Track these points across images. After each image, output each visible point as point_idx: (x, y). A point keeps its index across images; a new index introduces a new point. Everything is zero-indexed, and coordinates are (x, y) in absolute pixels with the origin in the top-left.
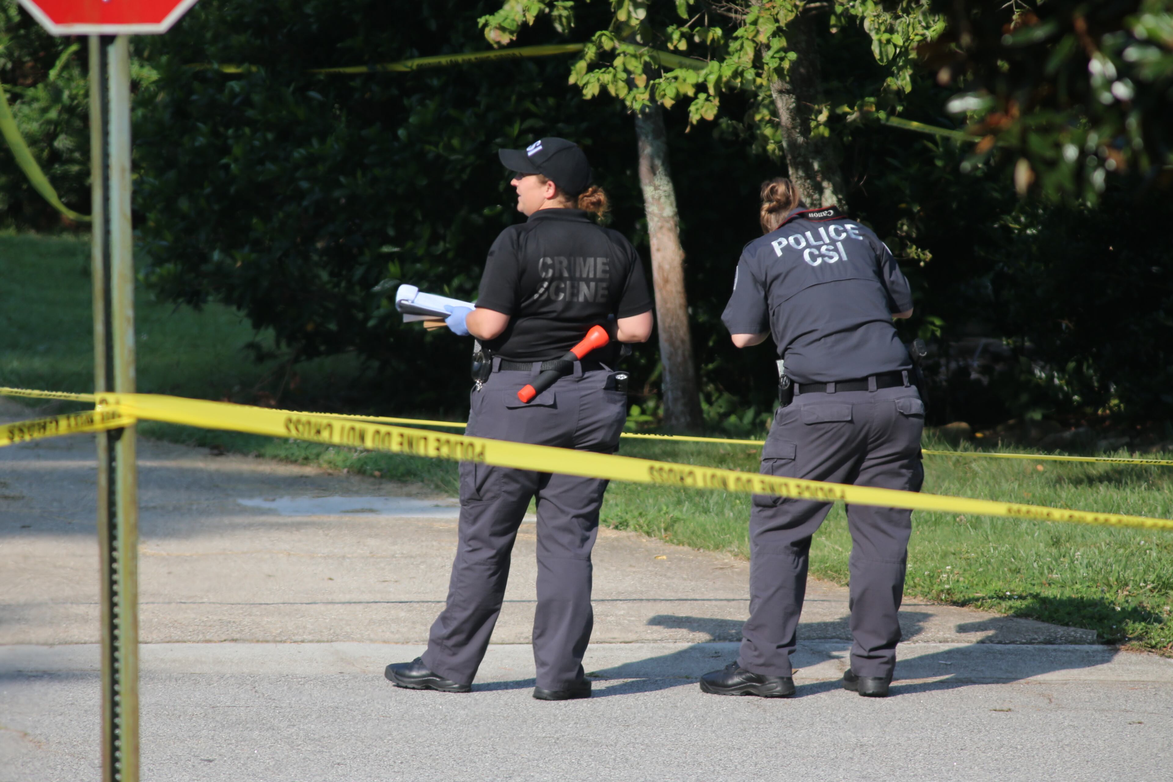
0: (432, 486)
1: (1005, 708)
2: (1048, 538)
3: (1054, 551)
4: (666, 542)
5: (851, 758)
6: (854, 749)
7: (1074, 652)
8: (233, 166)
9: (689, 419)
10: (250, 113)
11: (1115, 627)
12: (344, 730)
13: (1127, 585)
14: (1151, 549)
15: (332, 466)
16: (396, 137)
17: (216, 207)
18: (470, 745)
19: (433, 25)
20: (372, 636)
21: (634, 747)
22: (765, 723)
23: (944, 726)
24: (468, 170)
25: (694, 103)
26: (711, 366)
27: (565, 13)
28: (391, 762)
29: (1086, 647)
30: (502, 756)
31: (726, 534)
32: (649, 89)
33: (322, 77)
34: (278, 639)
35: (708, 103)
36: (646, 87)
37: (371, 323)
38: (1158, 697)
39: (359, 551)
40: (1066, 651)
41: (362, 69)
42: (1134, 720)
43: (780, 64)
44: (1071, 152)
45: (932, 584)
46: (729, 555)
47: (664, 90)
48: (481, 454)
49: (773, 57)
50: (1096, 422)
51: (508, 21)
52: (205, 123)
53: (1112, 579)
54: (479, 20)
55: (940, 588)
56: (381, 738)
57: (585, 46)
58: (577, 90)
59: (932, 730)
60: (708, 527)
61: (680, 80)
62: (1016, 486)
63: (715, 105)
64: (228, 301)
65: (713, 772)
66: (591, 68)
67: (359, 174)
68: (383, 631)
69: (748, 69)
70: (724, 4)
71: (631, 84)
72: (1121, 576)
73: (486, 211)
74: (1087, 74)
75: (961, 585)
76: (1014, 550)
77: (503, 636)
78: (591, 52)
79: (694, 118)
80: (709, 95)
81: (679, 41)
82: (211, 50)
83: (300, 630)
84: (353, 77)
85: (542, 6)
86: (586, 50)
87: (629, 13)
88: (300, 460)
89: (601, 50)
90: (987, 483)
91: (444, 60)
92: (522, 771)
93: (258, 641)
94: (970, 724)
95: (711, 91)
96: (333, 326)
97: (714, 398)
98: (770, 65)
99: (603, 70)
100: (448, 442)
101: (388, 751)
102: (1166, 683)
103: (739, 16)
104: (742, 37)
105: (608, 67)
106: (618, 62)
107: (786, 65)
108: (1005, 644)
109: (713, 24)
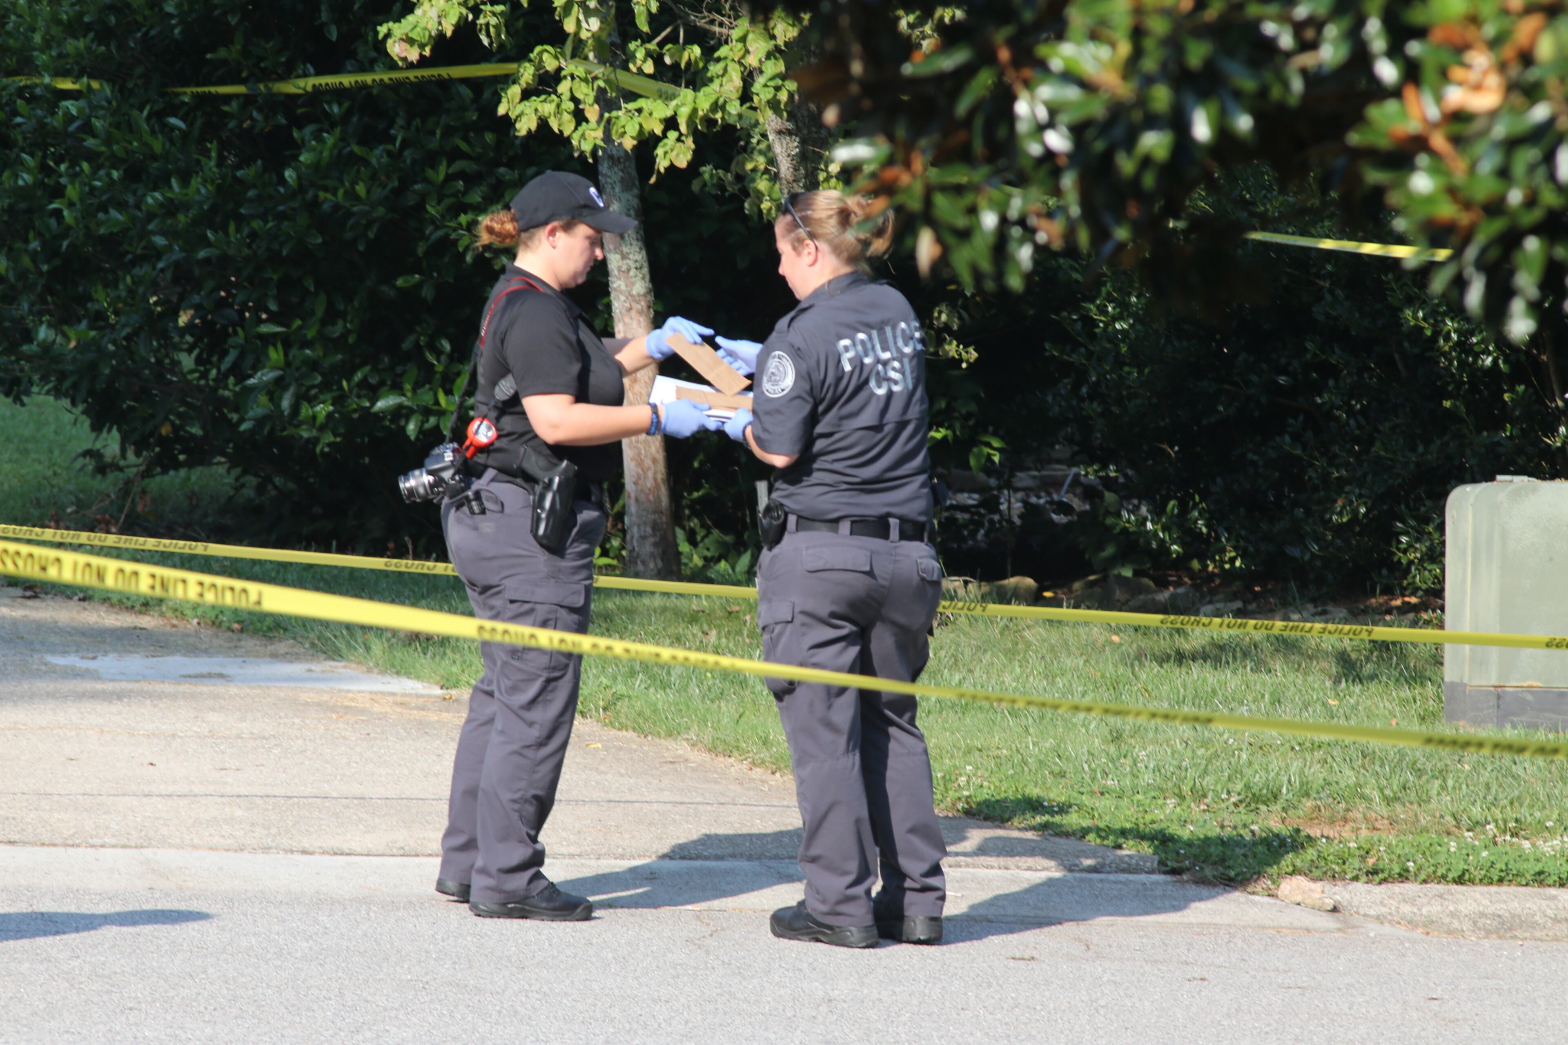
0: (307, 645)
1: (1027, 956)
2: (1107, 733)
3: (1112, 749)
4: (606, 725)
5: (814, 1017)
6: (819, 1005)
7: (1126, 883)
8: (66, 213)
9: (660, 564)
10: (90, 142)
11: (1182, 852)
12: (143, 964)
13: (1205, 796)
14: (1241, 750)
15: (178, 614)
16: (282, 181)
17: (45, 268)
18: (309, 988)
19: (333, 34)
20: (196, 841)
21: (527, 996)
22: (707, 968)
23: (943, 977)
24: (376, 227)
25: (661, 144)
26: (696, 495)
27: (493, 21)
28: (202, 1009)
29: (1143, 877)
30: (350, 1003)
31: (682, 717)
32: (603, 124)
33: (186, 99)
34: (70, 842)
35: (680, 144)
36: (599, 122)
37: (244, 427)
38: (1232, 945)
39: (195, 729)
40: (1115, 882)
41: (241, 89)
42: (1196, 975)
43: (775, 95)
44: (989, 220)
45: (947, 790)
46: (685, 744)
47: (624, 127)
48: (259, 603)
49: (765, 86)
50: (1203, 580)
51: (418, 29)
52: (32, 155)
53: (1186, 789)
54: (379, 28)
55: (957, 795)
56: (191, 976)
57: (519, 66)
58: (508, 123)
59: (927, 982)
60: (660, 706)
61: (645, 113)
62: (1081, 663)
63: (689, 148)
64: (57, 393)
65: (629, 1032)
66: (526, 95)
67: (232, 228)
68: (211, 835)
69: (731, 100)
70: (706, 14)
71: (580, 117)
72: (1198, 784)
73: (400, 282)
74: (1010, 117)
75: (985, 791)
76: (1059, 746)
77: (370, 845)
78: (527, 73)
79: (662, 164)
80: (681, 134)
81: (644, 61)
82: (42, 58)
83: (101, 832)
84: (227, 98)
85: (464, 11)
86: (522, 70)
87: (578, 21)
88: (138, 607)
89: (541, 72)
90: (1043, 657)
91: (347, 80)
92: (374, 1024)
93: (43, 844)
94: (978, 976)
95: (683, 128)
96: (196, 430)
97: (699, 538)
98: (762, 96)
99: (543, 97)
100: (214, 586)
101: (199, 994)
102: (1245, 927)
103: (724, 31)
104: (725, 58)
105: (549, 94)
106: (564, 87)
107: (783, 96)
108: (1037, 870)
109: (689, 41)
